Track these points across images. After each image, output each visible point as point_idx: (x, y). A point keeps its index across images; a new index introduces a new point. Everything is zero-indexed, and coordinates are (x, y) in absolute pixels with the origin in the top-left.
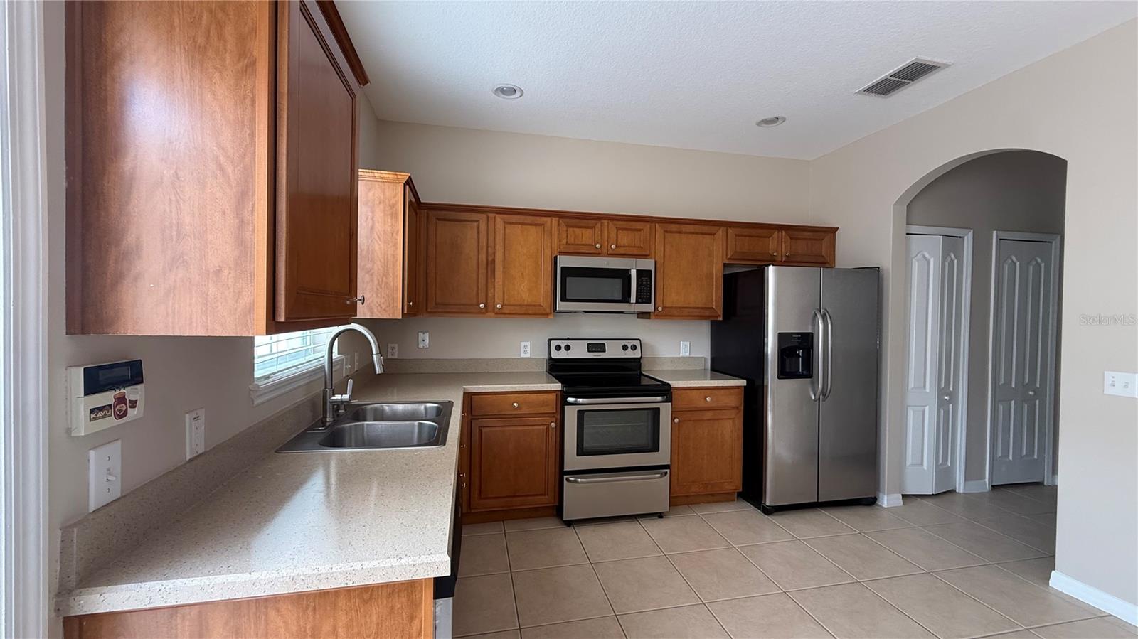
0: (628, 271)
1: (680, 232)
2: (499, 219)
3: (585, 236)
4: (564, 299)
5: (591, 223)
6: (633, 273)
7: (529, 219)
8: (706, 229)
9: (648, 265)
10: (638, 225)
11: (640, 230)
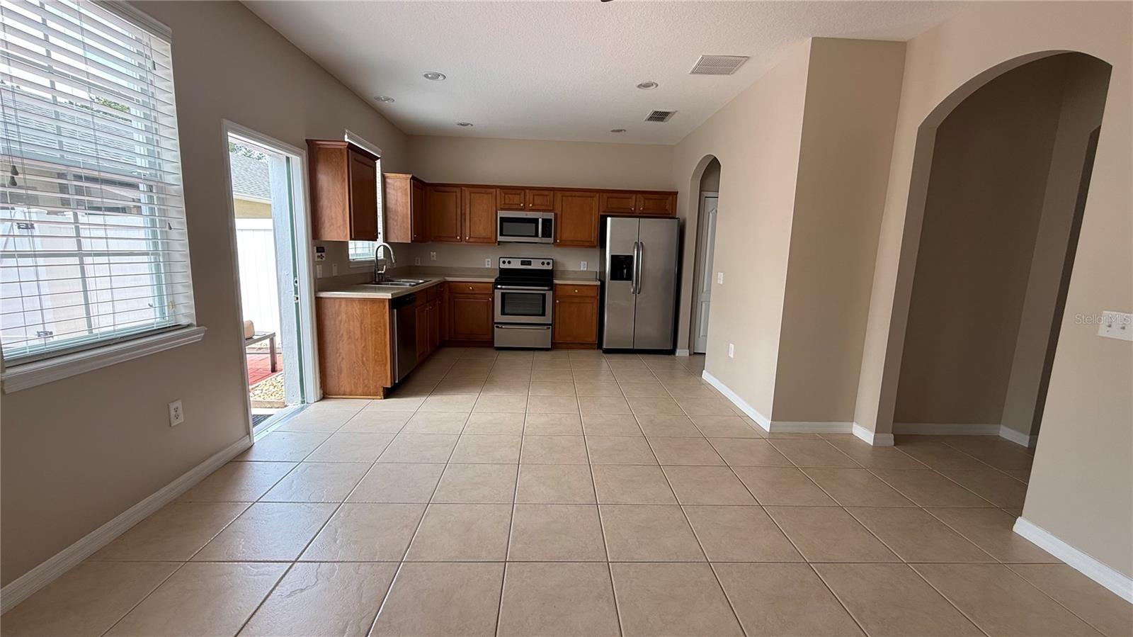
0: (538, 219)
1: (571, 196)
2: (467, 191)
3: (516, 199)
4: (501, 235)
5: (518, 192)
6: (540, 220)
7: (483, 190)
8: (588, 194)
9: (550, 216)
10: (546, 193)
11: (547, 195)
